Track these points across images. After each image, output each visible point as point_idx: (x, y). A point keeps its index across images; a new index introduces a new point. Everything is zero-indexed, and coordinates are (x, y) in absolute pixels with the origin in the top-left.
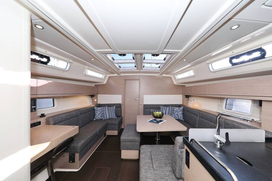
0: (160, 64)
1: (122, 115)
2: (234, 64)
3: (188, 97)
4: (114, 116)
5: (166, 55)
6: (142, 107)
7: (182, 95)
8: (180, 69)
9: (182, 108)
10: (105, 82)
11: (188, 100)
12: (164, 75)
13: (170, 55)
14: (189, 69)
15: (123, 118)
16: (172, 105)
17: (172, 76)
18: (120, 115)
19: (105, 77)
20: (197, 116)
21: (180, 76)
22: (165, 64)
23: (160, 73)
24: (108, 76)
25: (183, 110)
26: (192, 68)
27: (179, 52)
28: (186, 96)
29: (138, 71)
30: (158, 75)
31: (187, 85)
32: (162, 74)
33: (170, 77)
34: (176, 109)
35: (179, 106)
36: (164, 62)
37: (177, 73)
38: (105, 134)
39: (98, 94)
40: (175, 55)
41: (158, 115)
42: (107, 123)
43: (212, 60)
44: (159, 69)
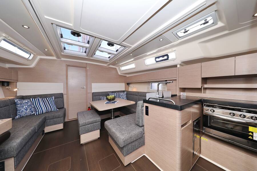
0: (111, 55)
1: (65, 106)
2: (157, 62)
3: (128, 84)
4: (54, 108)
5: (121, 46)
6: (90, 96)
7: (124, 83)
8: (126, 62)
9: (125, 93)
10: (33, 66)
11: (129, 87)
12: (111, 66)
13: (124, 47)
14: (132, 62)
15: (66, 109)
16: (118, 92)
17: (117, 68)
18: (62, 107)
19: (34, 58)
20: (137, 96)
21: (123, 68)
22: (116, 55)
23: (108, 63)
24: (39, 57)
25: (127, 94)
26: (134, 62)
27: (131, 47)
28: (128, 83)
29: (87, 57)
30: (106, 65)
31: (128, 76)
32: (109, 65)
33: (116, 69)
34: (122, 94)
35: (123, 92)
36: (116, 53)
37: (121, 65)
38: (44, 131)
39: (17, 81)
40: (128, 48)
41: (112, 98)
42: (45, 117)
43: (146, 58)
44: (109, 59)
